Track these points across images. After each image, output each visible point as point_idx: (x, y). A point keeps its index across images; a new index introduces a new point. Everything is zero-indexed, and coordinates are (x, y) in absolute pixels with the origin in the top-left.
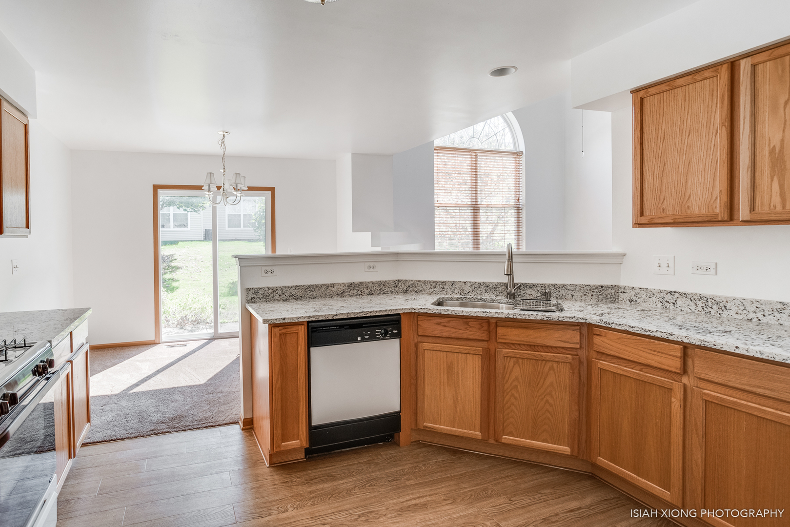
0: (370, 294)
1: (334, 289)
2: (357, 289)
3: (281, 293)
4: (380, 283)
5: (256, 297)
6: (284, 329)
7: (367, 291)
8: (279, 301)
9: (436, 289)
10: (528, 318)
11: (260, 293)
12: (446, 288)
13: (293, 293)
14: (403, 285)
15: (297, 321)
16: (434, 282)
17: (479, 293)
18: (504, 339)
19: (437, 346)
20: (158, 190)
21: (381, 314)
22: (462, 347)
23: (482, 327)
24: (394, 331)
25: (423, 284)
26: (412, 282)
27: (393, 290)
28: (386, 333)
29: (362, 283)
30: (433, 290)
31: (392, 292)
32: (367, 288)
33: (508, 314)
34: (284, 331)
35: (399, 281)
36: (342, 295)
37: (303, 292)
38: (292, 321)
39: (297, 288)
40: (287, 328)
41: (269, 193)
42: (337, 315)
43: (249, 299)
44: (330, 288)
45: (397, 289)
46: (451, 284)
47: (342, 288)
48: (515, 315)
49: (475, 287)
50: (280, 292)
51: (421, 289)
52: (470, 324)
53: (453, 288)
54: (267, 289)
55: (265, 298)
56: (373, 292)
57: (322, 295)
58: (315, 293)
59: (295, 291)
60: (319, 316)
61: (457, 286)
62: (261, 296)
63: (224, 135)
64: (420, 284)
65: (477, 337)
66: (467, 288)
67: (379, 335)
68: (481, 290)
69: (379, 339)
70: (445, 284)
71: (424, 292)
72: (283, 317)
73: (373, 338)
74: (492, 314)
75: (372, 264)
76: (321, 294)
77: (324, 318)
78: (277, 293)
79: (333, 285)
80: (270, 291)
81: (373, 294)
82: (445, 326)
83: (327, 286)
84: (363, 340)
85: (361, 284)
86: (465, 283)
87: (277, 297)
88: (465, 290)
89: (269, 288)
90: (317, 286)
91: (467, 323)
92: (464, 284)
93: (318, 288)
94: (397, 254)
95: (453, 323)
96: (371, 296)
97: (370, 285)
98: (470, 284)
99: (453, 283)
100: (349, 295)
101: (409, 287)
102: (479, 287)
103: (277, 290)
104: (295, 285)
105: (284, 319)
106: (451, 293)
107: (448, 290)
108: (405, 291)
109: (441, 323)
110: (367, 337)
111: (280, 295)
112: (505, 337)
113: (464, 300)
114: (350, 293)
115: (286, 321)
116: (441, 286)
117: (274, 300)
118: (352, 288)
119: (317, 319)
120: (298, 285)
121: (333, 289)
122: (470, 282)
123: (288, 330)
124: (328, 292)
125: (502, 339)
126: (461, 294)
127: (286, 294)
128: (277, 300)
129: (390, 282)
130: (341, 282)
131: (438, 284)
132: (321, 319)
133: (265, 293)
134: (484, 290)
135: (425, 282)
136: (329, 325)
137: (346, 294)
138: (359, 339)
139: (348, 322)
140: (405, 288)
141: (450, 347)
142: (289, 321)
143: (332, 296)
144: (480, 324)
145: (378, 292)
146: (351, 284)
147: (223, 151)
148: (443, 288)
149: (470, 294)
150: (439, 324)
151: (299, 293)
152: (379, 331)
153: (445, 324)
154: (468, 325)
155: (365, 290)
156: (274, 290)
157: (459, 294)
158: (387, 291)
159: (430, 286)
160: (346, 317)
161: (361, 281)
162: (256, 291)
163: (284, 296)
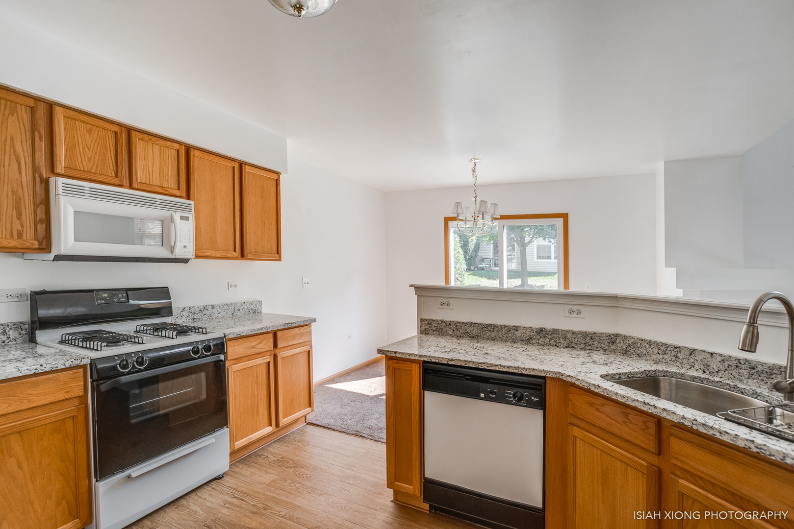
0: (568, 347)
1: (518, 334)
2: (549, 337)
3: (455, 329)
4: (585, 335)
5: (429, 329)
6: (397, 363)
7: (564, 343)
8: (452, 336)
9: (665, 356)
10: (718, 435)
11: (434, 325)
12: (681, 357)
13: (468, 330)
14: (622, 343)
15: (408, 357)
16: (663, 344)
17: (737, 376)
18: (681, 461)
19: (588, 436)
20: (449, 222)
21: (510, 370)
22: (618, 450)
23: (647, 428)
24: (533, 398)
25: (647, 346)
26: (633, 340)
27: (607, 348)
28: (521, 399)
29: (557, 330)
30: (661, 356)
31: (605, 350)
32: (565, 339)
33: (683, 418)
34: (396, 365)
35: (617, 335)
36: (528, 341)
37: (479, 331)
38: (403, 356)
39: (472, 325)
40: (400, 363)
41: (562, 219)
42: (452, 360)
43: (422, 330)
44: (512, 331)
45: (613, 347)
46: (688, 353)
47: (528, 333)
48: (694, 422)
49: (729, 366)
50: (454, 327)
51: (645, 352)
52: (630, 417)
53: (692, 360)
54: (440, 322)
55: (439, 332)
56: (574, 345)
57: (502, 338)
58: (493, 334)
59: (470, 328)
60: (431, 357)
61: (699, 358)
62: (434, 329)
63: (475, 163)
64: (644, 344)
65: (639, 442)
66: (715, 365)
67: (510, 397)
68: (741, 371)
69: (509, 403)
70: (680, 351)
71: (648, 358)
72: (395, 350)
73: (500, 399)
74: (658, 410)
75: (575, 308)
76: (501, 336)
77: (437, 361)
78: (451, 328)
79: (516, 328)
80: (443, 324)
81: (573, 347)
82: (598, 410)
83: (509, 329)
84: (487, 399)
85: (555, 331)
86: (712, 354)
87: (450, 332)
88: (712, 366)
89: (442, 321)
90: (496, 326)
91: (626, 415)
92: (709, 356)
93: (497, 329)
94: (615, 298)
95: (609, 409)
96: (569, 349)
97: (569, 335)
98: (719, 359)
99: (692, 351)
100: (538, 343)
101: (629, 346)
102: (737, 366)
103: (450, 324)
104: (471, 321)
105: (395, 353)
106: (689, 367)
107: (685, 361)
108: (624, 352)
109: (593, 403)
110: (494, 396)
111: (453, 331)
112: (682, 459)
113: (705, 382)
114: (540, 342)
115: (398, 355)
116: (673, 353)
117: (448, 335)
118: (542, 335)
119: (429, 360)
120: (474, 322)
121: (516, 333)
122: (721, 355)
123: (401, 365)
124: (510, 335)
125: (677, 459)
126: (704, 372)
127: (461, 331)
128: (450, 335)
129: (602, 335)
130: (528, 325)
131: (669, 349)
132: (433, 360)
133: (439, 326)
134: (746, 373)
135: (650, 343)
136: (450, 371)
137: (534, 341)
138: (482, 395)
139: (468, 372)
140: (625, 347)
141: (604, 445)
142: (400, 356)
143: (515, 341)
144: (644, 422)
145: (582, 346)
146: (542, 330)
147: (473, 180)
148: (677, 357)
149: (720, 374)
150: (591, 404)
151: (475, 332)
152: (510, 392)
153: (599, 407)
154: (627, 417)
155: (562, 341)
156: (448, 324)
157: (701, 371)
158: (597, 347)
159: (656, 351)
160: (463, 365)
161: (556, 327)
162: (430, 322)
163: (458, 332)
